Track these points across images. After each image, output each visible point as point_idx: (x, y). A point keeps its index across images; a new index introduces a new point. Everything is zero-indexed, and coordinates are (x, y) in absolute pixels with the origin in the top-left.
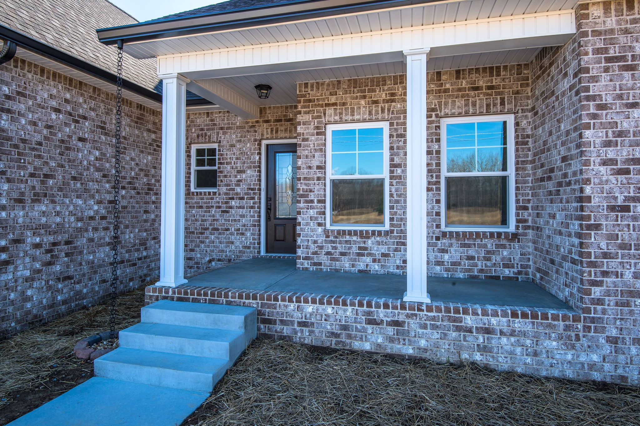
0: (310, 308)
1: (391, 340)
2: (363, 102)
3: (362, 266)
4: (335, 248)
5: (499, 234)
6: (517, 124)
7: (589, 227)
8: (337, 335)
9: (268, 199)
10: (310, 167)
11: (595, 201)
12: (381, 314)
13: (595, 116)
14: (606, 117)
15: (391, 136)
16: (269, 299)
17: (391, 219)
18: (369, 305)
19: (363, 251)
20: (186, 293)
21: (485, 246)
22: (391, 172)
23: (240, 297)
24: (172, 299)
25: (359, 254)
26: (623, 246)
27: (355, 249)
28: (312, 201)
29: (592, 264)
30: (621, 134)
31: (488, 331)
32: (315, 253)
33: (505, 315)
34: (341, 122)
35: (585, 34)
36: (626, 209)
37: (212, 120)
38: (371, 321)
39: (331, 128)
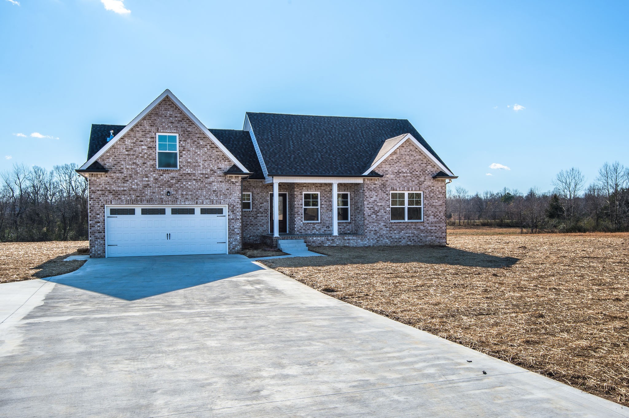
0: (315, 238)
1: (332, 243)
2: (313, 186)
4: (306, 228)
5: (347, 222)
6: (350, 195)
7: (365, 219)
8: (321, 244)
9: (271, 213)
10: (299, 204)
11: (366, 215)
12: (330, 238)
13: (366, 199)
14: (368, 199)
15: (321, 196)
16: (305, 237)
17: (321, 219)
18: (327, 237)
21: (344, 225)
22: (321, 206)
25: (313, 229)
26: (370, 222)
28: (299, 214)
29: (365, 226)
30: (370, 202)
31: (349, 239)
32: (300, 230)
33: (352, 236)
34: (308, 191)
35: (364, 184)
36: (370, 216)
37: (250, 184)
38: (327, 240)
39: (304, 193)
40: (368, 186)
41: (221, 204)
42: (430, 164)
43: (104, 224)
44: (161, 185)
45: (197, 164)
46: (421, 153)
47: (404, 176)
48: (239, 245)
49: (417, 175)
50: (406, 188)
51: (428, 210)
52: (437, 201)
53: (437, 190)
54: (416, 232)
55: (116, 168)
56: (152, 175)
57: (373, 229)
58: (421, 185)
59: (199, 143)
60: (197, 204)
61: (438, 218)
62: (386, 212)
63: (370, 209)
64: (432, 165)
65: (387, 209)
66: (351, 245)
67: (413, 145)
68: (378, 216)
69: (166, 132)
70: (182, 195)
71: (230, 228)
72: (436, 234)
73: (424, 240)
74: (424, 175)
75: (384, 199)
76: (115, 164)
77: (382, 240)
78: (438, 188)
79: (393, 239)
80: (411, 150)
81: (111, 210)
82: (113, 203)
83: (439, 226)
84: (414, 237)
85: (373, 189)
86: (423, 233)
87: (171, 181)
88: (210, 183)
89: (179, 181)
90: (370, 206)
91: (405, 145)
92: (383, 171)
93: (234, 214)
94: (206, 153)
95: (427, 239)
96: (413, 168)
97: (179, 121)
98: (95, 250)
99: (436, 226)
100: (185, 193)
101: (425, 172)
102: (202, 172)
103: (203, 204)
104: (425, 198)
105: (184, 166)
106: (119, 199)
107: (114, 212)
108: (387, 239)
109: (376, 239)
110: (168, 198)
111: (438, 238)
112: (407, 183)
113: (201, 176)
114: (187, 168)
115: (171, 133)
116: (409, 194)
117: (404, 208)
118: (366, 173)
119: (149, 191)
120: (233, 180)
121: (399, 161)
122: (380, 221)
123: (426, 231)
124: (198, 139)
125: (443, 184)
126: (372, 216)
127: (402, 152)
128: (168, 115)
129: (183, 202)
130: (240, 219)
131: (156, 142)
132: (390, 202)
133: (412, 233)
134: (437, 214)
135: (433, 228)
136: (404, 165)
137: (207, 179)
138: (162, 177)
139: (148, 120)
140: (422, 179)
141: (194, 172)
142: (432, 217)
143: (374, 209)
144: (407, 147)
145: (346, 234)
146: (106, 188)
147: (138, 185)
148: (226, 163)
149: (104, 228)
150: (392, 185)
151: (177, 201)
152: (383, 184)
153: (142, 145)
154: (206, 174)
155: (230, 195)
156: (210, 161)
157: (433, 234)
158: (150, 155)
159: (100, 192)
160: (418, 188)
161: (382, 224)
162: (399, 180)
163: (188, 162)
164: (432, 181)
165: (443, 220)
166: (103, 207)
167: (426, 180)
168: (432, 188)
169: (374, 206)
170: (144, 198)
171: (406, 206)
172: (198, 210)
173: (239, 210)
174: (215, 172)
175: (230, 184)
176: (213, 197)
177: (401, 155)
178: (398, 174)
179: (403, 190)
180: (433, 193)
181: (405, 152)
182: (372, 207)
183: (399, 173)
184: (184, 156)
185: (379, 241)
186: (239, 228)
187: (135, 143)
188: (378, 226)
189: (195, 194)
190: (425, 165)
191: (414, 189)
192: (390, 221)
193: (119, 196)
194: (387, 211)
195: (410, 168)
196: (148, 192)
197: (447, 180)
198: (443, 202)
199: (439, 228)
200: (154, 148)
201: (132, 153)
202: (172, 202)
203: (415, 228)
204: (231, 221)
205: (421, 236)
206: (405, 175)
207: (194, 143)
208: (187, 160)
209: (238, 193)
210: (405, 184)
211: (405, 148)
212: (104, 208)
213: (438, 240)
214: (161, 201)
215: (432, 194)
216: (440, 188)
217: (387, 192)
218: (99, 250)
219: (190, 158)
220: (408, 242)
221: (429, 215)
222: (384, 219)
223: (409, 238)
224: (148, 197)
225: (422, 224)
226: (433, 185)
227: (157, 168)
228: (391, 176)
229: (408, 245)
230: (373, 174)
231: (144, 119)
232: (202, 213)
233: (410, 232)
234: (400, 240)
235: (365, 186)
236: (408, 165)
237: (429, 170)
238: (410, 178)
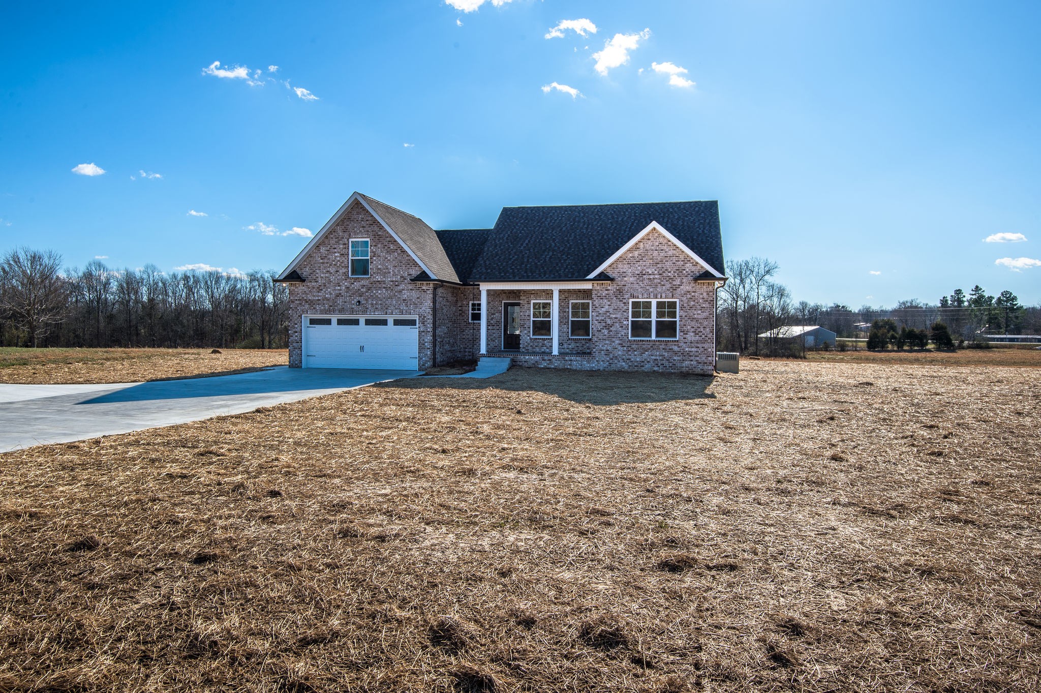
0: (527, 358)
1: (548, 364)
2: (543, 295)
3: (543, 350)
4: (534, 344)
5: (586, 339)
8: (534, 364)
9: (505, 326)
10: (525, 315)
11: (596, 329)
12: (546, 358)
13: (595, 309)
14: (597, 310)
16: (514, 356)
18: (543, 356)
19: (543, 345)
20: (491, 355)
21: (582, 343)
23: (506, 355)
24: (486, 357)
26: (600, 340)
27: (541, 344)
28: (526, 328)
29: (595, 344)
30: (600, 314)
31: (571, 360)
32: (527, 346)
33: (576, 357)
34: (536, 299)
35: (593, 290)
36: (600, 331)
38: (543, 360)
39: (533, 302)
40: (598, 292)
41: (410, 315)
42: (688, 262)
43: (301, 334)
44: (352, 294)
45: (387, 271)
46: (675, 247)
47: (650, 279)
48: (429, 361)
49: (669, 276)
50: (652, 295)
51: (685, 325)
52: (700, 312)
53: (701, 296)
54: (666, 354)
55: (312, 277)
56: (344, 284)
57: (605, 348)
58: (676, 290)
59: (389, 248)
60: (386, 314)
61: (701, 336)
62: (623, 327)
63: (601, 323)
64: (693, 263)
65: (625, 322)
66: (574, 368)
67: (664, 237)
68: (611, 331)
69: (358, 238)
70: (372, 304)
71: (420, 342)
72: (698, 358)
73: (679, 365)
74: (680, 277)
75: (621, 310)
76: (311, 273)
77: (616, 364)
78: (702, 294)
79: (632, 362)
80: (660, 244)
81: (310, 319)
82: (310, 313)
83: (703, 347)
84: (663, 360)
85: (605, 296)
86: (678, 356)
87: (362, 290)
88: (400, 292)
89: (369, 290)
90: (600, 318)
91: (651, 237)
92: (619, 273)
93: (424, 325)
94: (396, 258)
95: (684, 365)
96: (663, 268)
97: (370, 225)
98: (293, 361)
99: (699, 347)
100: (375, 302)
101: (681, 272)
102: (392, 279)
103: (392, 314)
104: (682, 307)
105: (374, 273)
106: (314, 308)
107: (313, 322)
108: (624, 362)
109: (608, 361)
110: (358, 308)
111: (700, 363)
112: (654, 288)
113: (391, 283)
114: (377, 275)
115: (362, 238)
116: (657, 303)
117: (650, 322)
118: (592, 276)
120: (424, 288)
121: (642, 259)
122: (614, 338)
123: (682, 354)
124: (388, 243)
125: (711, 288)
126: (603, 331)
127: (647, 247)
128: (360, 218)
129: (372, 312)
130: (431, 332)
131: (348, 248)
132: (628, 314)
133: (660, 356)
134: (699, 330)
135: (693, 349)
136: (650, 264)
137: (397, 287)
138: (353, 286)
139: (342, 225)
140: (677, 282)
141: (384, 279)
142: (692, 334)
143: (606, 323)
144: (654, 239)
145: (567, 354)
146: (303, 298)
147: (331, 294)
148: (417, 268)
149: (301, 338)
150: (631, 291)
151: (366, 311)
152: (619, 290)
153: (336, 253)
154: (396, 281)
155: (421, 304)
156: (400, 266)
157: (692, 358)
158: (342, 263)
159: (298, 302)
160: (671, 294)
161: (617, 342)
162: (643, 284)
163: (378, 269)
164: (693, 284)
165: (709, 339)
166: (300, 316)
167: (683, 283)
168: (693, 294)
169: (605, 318)
170: (336, 308)
171: (654, 318)
172: (391, 322)
173: (430, 321)
174: (405, 279)
175: (421, 292)
176: (403, 307)
177: (646, 250)
178: (641, 277)
179: (647, 298)
180: (694, 301)
181: (652, 246)
182: (604, 320)
183: (642, 274)
184: (375, 263)
185: (612, 364)
186: (430, 342)
187: (328, 251)
188: (610, 344)
189: (384, 304)
190: (682, 263)
191: (664, 295)
192: (628, 338)
193: (314, 306)
194: (624, 325)
195: (658, 268)
196: (340, 301)
197: (717, 284)
198: (710, 314)
199: (702, 350)
200: (347, 255)
201: (326, 261)
202: (362, 312)
203: (666, 349)
204: (421, 334)
205: (674, 360)
206: (651, 277)
207: (384, 248)
208: (378, 266)
209: (429, 302)
210: (651, 290)
212: (301, 318)
213: (700, 366)
214: (352, 311)
215: (692, 303)
216: (705, 294)
217: (624, 301)
218: (297, 360)
219: (380, 264)
220: (654, 367)
221: (687, 332)
222: (620, 335)
223: (656, 362)
224: (340, 307)
225: (677, 344)
226: (694, 290)
227: (350, 276)
228: (631, 279)
229: (654, 371)
230: (603, 277)
231: (338, 225)
232: (395, 324)
233: (658, 353)
234: (642, 364)
235: (594, 292)
236: (656, 263)
237: (687, 270)
238: (659, 281)
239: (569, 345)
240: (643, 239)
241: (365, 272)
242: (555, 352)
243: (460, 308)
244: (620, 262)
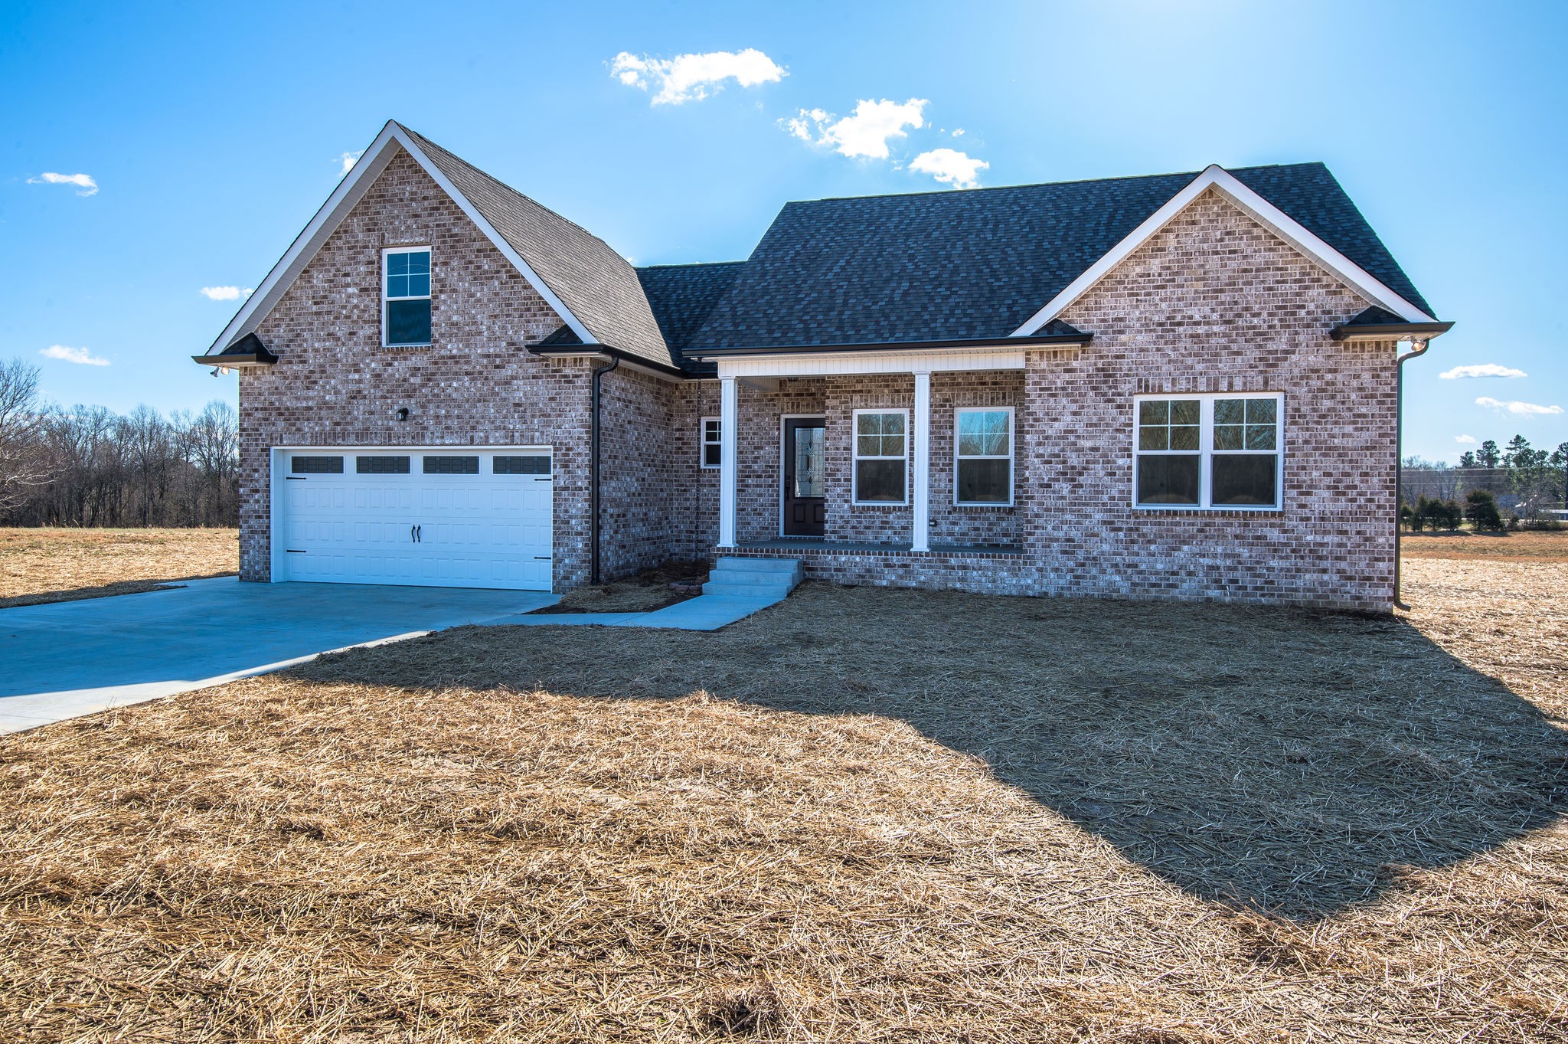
0: (843, 558)
1: (901, 577)
2: (886, 391)
3: (884, 538)
4: (860, 522)
5: (999, 508)
6: (1016, 415)
8: (863, 577)
9: (787, 477)
10: (837, 449)
11: (1031, 481)
12: (895, 559)
13: (1032, 426)
14: (1039, 426)
16: (812, 553)
17: (908, 497)
18: (886, 554)
19: (887, 525)
20: (745, 551)
21: (988, 519)
22: (910, 454)
23: (790, 552)
24: (734, 555)
25: (881, 528)
26: (1048, 510)
27: (878, 523)
28: (839, 480)
29: (1029, 522)
30: (1047, 438)
31: (965, 568)
32: (842, 527)
33: (976, 557)
34: (866, 407)
35: (1030, 371)
36: (1049, 486)
38: (887, 566)
39: (856, 413)
40: (1044, 378)
41: (533, 444)
42: (1319, 280)
43: (268, 496)
44: (388, 392)
45: (473, 328)
46: (1276, 240)
47: (1198, 336)
48: (580, 568)
49: (1254, 327)
50: (1202, 382)
51: (1304, 468)
52: (1349, 429)
53: (1355, 383)
54: (1245, 552)
55: (292, 351)
56: (368, 365)
57: (1061, 534)
58: (1276, 366)
59: (479, 267)
60: (472, 444)
61: (1353, 500)
62: (1114, 474)
63: (1050, 462)
64: (1328, 286)
65: (1120, 462)
66: (974, 588)
67: (1240, 213)
68: (1081, 486)
69: (403, 245)
70: (438, 417)
71: (558, 517)
72: (1343, 565)
73: (1284, 583)
74: (1289, 326)
75: (1108, 425)
76: (291, 341)
77: (1095, 577)
79: (1141, 572)
80: (1228, 233)
81: (295, 459)
82: (285, 442)
83: (1358, 533)
84: (1235, 569)
85: (1063, 389)
86: (1281, 558)
87: (412, 380)
89: (429, 380)
90: (1047, 450)
91: (1202, 215)
92: (1103, 321)
93: (569, 472)
94: (497, 294)
95: (1300, 583)
96: (1236, 303)
97: (432, 208)
98: (249, 562)
99: (1345, 532)
100: (443, 412)
101: (1293, 314)
102: (485, 351)
103: (487, 443)
104: (1293, 417)
105: (443, 335)
106: (299, 430)
107: (301, 465)
108: (1118, 572)
109: (1072, 571)
110: (404, 428)
111: (1351, 578)
112: (1209, 361)
113: (485, 361)
114: (450, 341)
115: (413, 244)
116: (1218, 405)
117: (1196, 459)
118: (1027, 329)
119: (361, 408)
120: (567, 371)
121: (1173, 280)
122: (1088, 505)
123: (1293, 551)
124: (477, 257)
125: (1385, 359)
126: (1056, 486)
127: (1189, 244)
128: (407, 194)
129: (437, 437)
130: (587, 489)
131: (379, 274)
132: (1130, 437)
133: (1227, 556)
134: (1348, 481)
135: (1327, 539)
136: (1196, 292)
137: (498, 370)
138: (390, 369)
139: (363, 214)
140: (1281, 343)
141: (467, 350)
142: (1326, 494)
143: (1064, 462)
144: (1211, 221)
145: (949, 549)
146: (272, 403)
147: (337, 392)
148: (549, 320)
149: (268, 507)
150: (1141, 371)
151: (423, 436)
152: (1103, 370)
153: (348, 285)
154: (497, 356)
155: (560, 416)
156: (508, 316)
157: (1325, 564)
158: (364, 311)
159: (259, 415)
160: (1260, 379)
161: (1099, 516)
162: (1175, 350)
163: (453, 324)
164: (1328, 349)
165: (1379, 507)
166: (266, 451)
167: (1297, 345)
168: (1329, 377)
169: (1063, 450)
170: (350, 428)
171: (1206, 450)
172: (486, 463)
173: (583, 461)
174: (519, 348)
175: (560, 382)
176: (515, 424)
177: (1186, 254)
178: (1168, 331)
179: (1188, 391)
180: (1333, 397)
181: (1204, 241)
182: (1058, 456)
183: (1172, 323)
184: (443, 308)
185: (1084, 577)
186: (582, 517)
187: (331, 281)
188: (1078, 523)
189: (467, 416)
190: (1296, 286)
191: (1238, 383)
192: (1129, 505)
193: (298, 423)
194: (1119, 468)
195: (1223, 303)
196: (359, 410)
197: (1404, 346)
199: (1357, 539)
200: (373, 290)
201: (325, 307)
202: (413, 438)
203: (1243, 538)
204: (560, 495)
205: (1270, 569)
206: (1201, 330)
207: (467, 268)
208: (450, 318)
209: (581, 408)
210: (1200, 367)
211: (1203, 229)
212: (268, 455)
213: (1352, 588)
214: (389, 437)
215: (1327, 403)
216: (1366, 376)
217: (1119, 400)
218: (257, 563)
219: (457, 312)
220: (1207, 587)
221: (1311, 487)
222: (1105, 498)
223: (1215, 575)
224: (358, 425)
225: (1277, 521)
226: (1331, 364)
227: (384, 344)
228: (1139, 338)
229: (1209, 600)
230: (1059, 332)
231: (353, 214)
232: (497, 470)
233: (1220, 549)
234: (1172, 580)
235: (1031, 378)
236: (1216, 291)
237: (1312, 307)
238: (1223, 341)
239: (955, 524)
240: (1176, 221)
241: (424, 335)
242: (920, 542)
243: (678, 434)
244: (1107, 290)
